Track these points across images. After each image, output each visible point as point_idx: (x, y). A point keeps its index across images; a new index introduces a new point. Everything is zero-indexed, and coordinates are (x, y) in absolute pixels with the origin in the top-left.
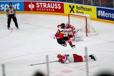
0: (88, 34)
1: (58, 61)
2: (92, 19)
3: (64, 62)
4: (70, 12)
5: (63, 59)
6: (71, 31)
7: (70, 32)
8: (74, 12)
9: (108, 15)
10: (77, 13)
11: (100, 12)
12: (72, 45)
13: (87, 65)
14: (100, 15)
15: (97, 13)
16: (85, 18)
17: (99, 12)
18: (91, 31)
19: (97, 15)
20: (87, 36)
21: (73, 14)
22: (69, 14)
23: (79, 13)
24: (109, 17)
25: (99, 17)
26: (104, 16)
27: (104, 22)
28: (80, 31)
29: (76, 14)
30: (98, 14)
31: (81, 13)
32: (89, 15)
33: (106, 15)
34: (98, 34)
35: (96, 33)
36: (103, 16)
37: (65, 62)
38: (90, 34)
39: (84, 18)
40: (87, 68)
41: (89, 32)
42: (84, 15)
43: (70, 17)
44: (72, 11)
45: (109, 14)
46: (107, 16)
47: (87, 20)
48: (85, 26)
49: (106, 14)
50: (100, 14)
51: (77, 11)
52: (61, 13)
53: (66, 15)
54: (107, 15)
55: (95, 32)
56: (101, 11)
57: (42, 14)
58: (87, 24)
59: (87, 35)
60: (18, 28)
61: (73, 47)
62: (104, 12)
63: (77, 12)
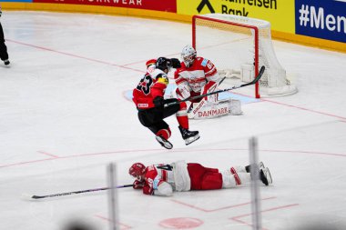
0: (261, 88)
1: (133, 186)
2: (277, 36)
3: (153, 189)
4: (199, 9)
5: (150, 180)
6: (201, 80)
7: (197, 84)
8: (212, 11)
9: (336, 25)
10: (223, 12)
11: (307, 12)
12: (187, 129)
13: (256, 201)
14: (309, 23)
15: (298, 15)
16: (253, 31)
17: (302, 11)
18: (272, 80)
19: (297, 21)
20: (258, 97)
21: (210, 15)
22: (194, 18)
23: (231, 15)
24: (339, 30)
25: (303, 30)
26: (323, 27)
27: (321, 47)
28: (234, 77)
29: (218, 15)
30: (301, 18)
31: (238, 12)
32: (266, 23)
33: (328, 22)
34: (296, 91)
35: (292, 87)
36: (317, 26)
37: (156, 192)
38: (270, 90)
39: (250, 34)
40: (257, 214)
41: (266, 83)
42: (249, 21)
43: (197, 27)
44: (206, 7)
45: (339, 19)
46: (331, 26)
47: (260, 38)
48: (253, 61)
49: (331, 19)
50: (306, 19)
51: (223, 6)
52: (165, 14)
53: (182, 20)
54: (334, 22)
55: (288, 83)
56: (313, 8)
57: (97, 13)
58: (260, 53)
59: (260, 93)
60: (7, 63)
61: (191, 139)
62: (321, 10)
63: (224, 10)
